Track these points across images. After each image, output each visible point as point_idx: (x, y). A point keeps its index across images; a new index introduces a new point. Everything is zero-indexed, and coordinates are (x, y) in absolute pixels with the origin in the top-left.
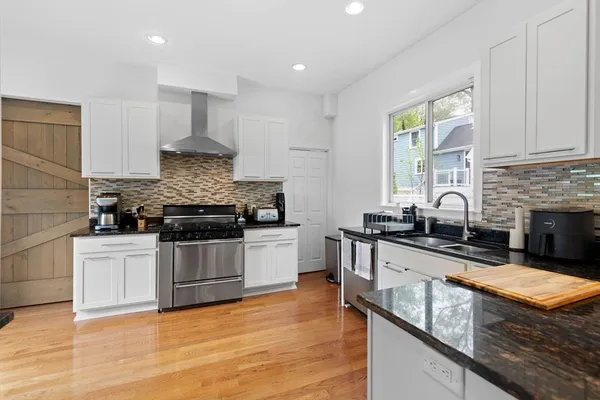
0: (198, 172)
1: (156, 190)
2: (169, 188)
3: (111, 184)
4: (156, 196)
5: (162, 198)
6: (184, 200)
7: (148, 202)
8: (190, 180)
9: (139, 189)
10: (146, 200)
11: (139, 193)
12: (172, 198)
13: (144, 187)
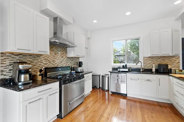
0: (56, 52)
1: (40, 60)
2: (45, 59)
3: (15, 57)
4: (40, 63)
5: (42, 64)
6: (51, 65)
7: (36, 67)
8: (53, 56)
9: (31, 60)
10: (35, 66)
11: (32, 62)
12: (46, 64)
13: (34, 59)
